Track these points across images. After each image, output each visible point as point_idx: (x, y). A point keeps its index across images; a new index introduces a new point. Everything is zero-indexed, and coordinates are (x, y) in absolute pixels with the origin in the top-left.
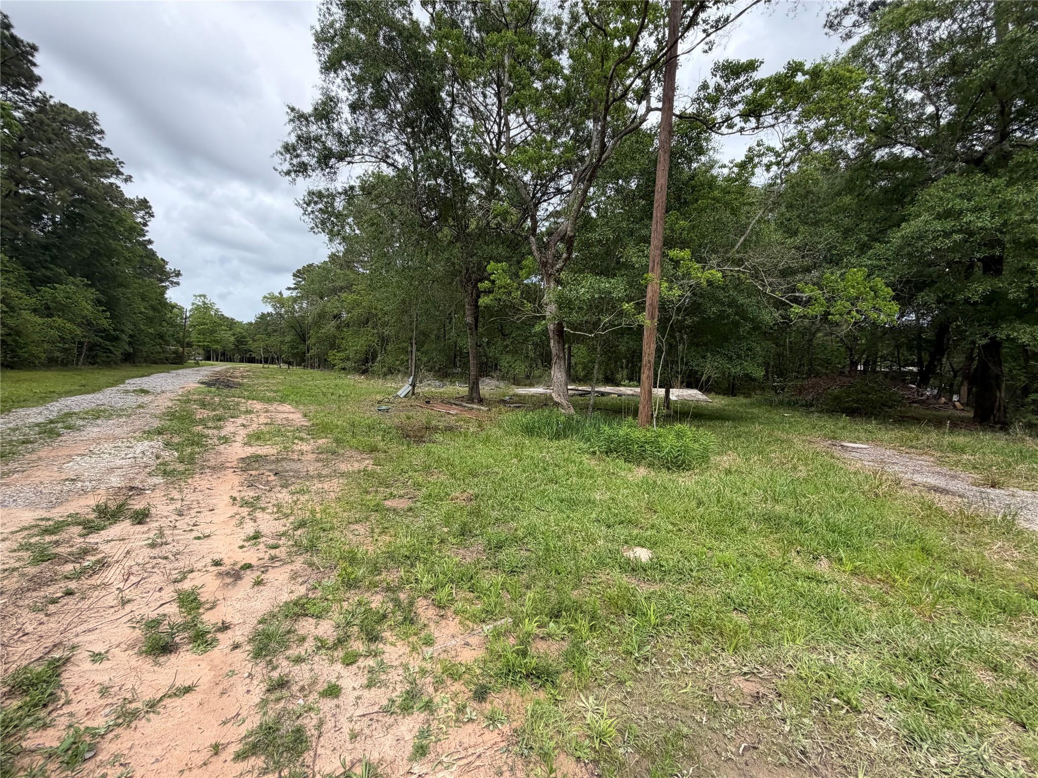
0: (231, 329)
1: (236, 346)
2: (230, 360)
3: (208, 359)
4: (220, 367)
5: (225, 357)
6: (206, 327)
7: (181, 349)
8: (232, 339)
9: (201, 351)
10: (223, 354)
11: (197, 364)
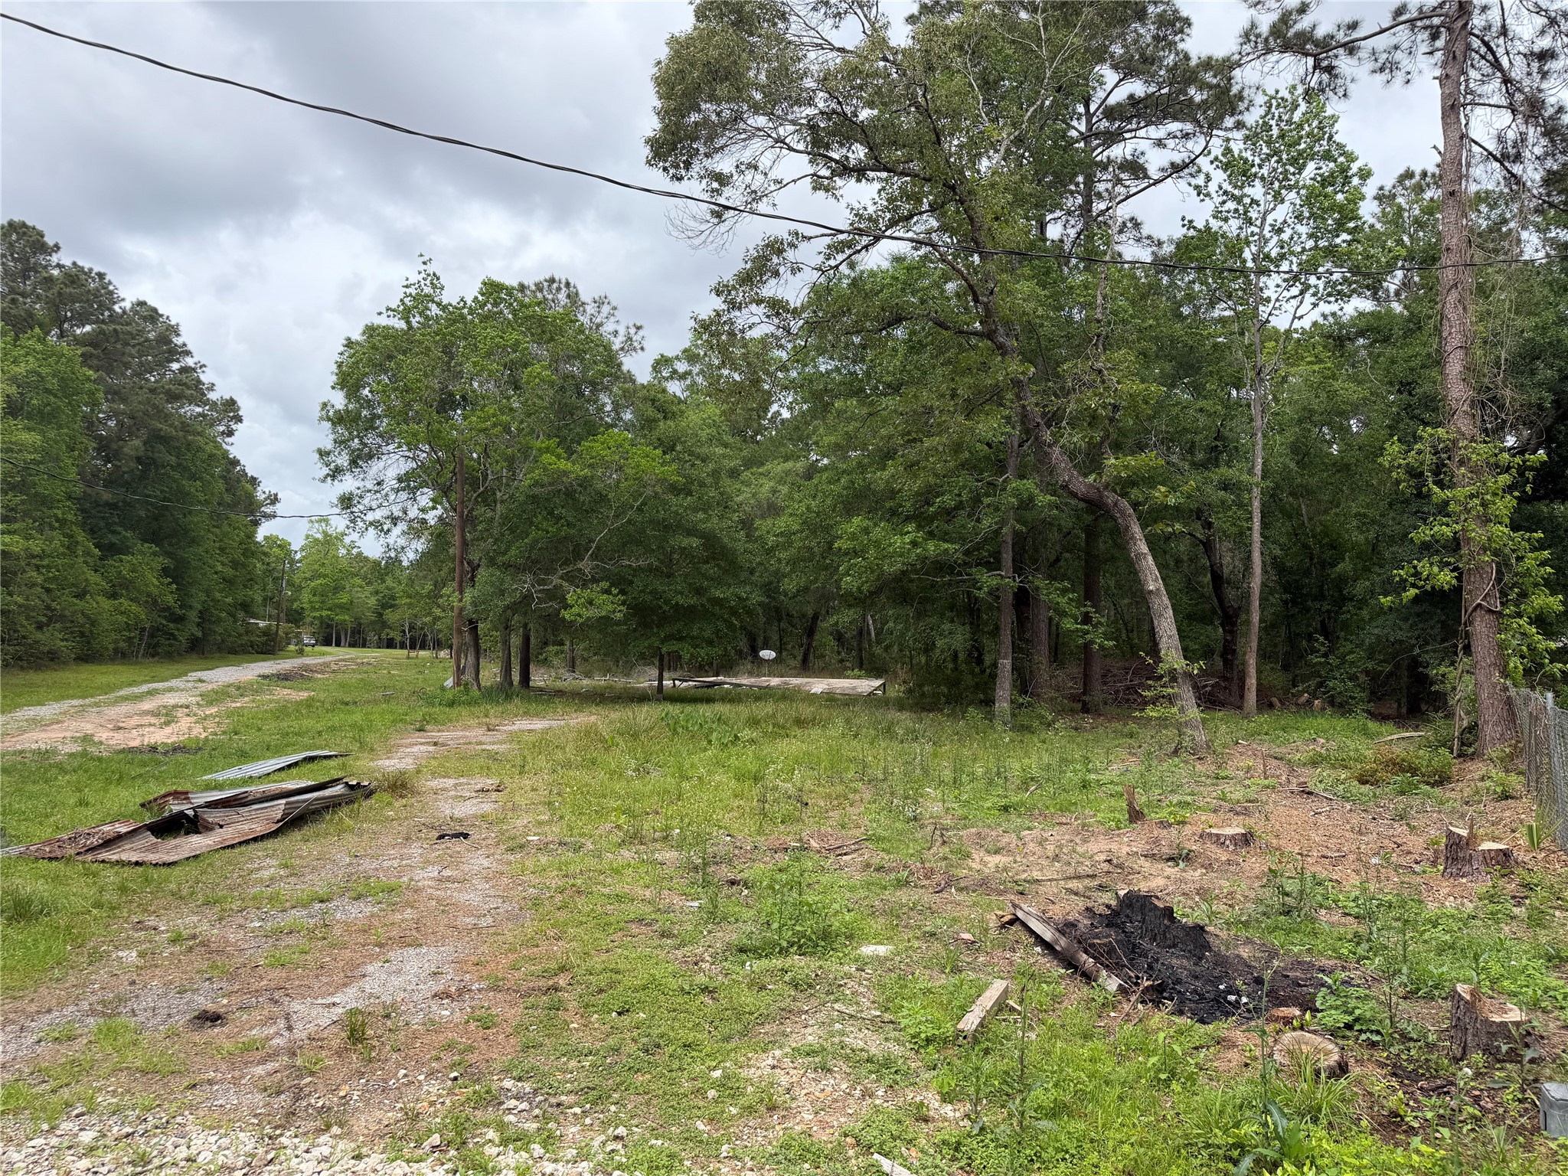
6: (326, 580)
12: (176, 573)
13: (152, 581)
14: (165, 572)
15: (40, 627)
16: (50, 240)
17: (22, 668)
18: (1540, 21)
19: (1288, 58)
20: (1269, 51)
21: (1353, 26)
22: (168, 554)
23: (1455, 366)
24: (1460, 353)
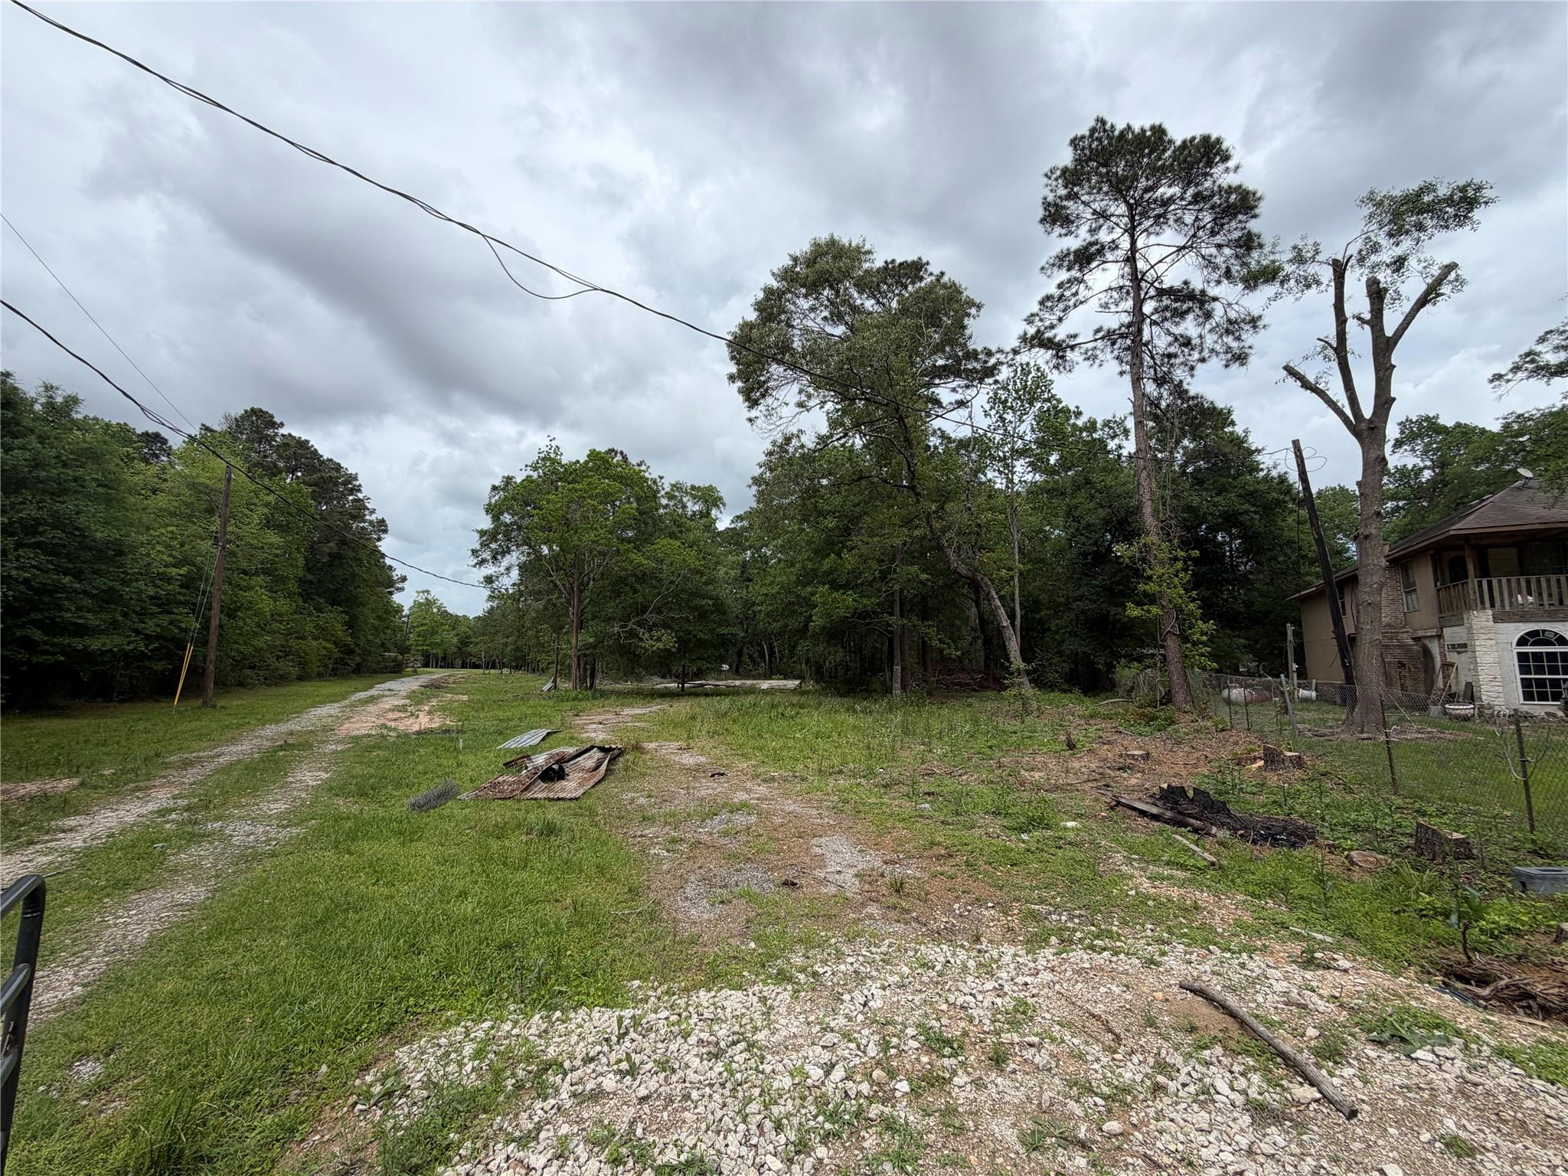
0: (453, 629)
1: (460, 648)
2: (452, 666)
3: (426, 665)
4: (438, 674)
5: (446, 662)
6: (425, 628)
7: (400, 657)
8: (455, 640)
9: (420, 658)
10: (444, 659)
11: (415, 672)
12: (351, 624)
13: (339, 630)
14: (345, 623)
15: (279, 658)
16: (277, 420)
17: (268, 685)
18: (1170, 339)
19: (1043, 351)
20: (1033, 346)
21: (1075, 336)
22: (346, 613)
23: (1148, 510)
24: (1149, 503)
